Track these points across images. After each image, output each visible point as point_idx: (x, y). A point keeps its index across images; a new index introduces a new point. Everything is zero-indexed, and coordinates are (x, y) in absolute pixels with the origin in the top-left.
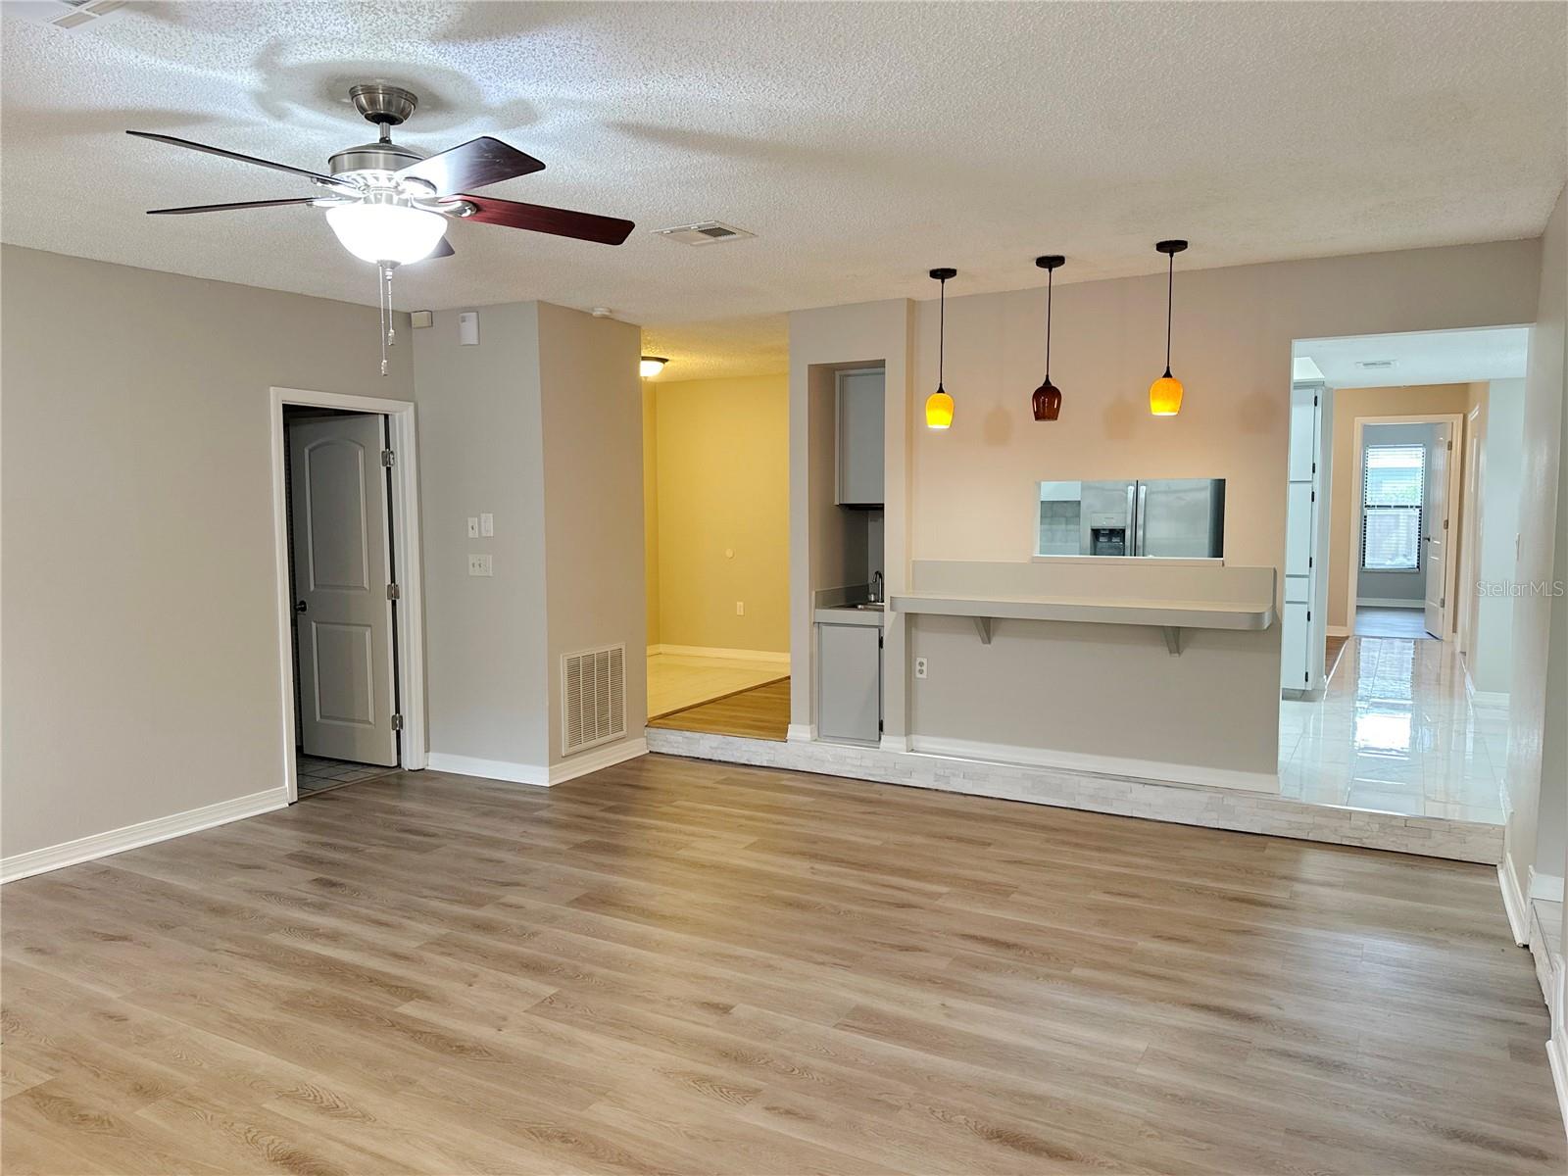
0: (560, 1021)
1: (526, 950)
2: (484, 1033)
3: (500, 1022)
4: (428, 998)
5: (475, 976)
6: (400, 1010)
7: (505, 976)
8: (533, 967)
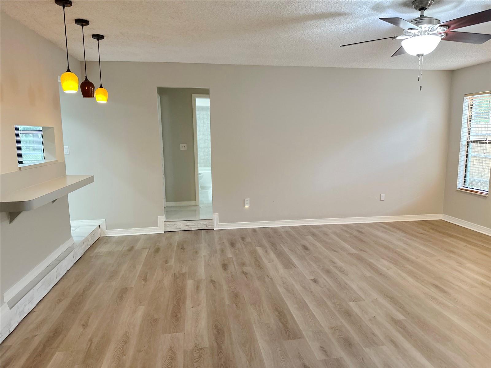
0: (358, 294)
1: (343, 322)
2: (382, 300)
3: (375, 302)
4: (392, 318)
5: (370, 320)
6: (404, 318)
7: (360, 315)
8: (348, 314)
